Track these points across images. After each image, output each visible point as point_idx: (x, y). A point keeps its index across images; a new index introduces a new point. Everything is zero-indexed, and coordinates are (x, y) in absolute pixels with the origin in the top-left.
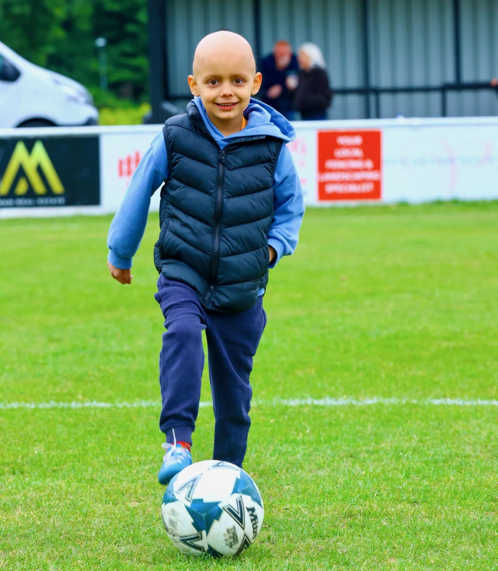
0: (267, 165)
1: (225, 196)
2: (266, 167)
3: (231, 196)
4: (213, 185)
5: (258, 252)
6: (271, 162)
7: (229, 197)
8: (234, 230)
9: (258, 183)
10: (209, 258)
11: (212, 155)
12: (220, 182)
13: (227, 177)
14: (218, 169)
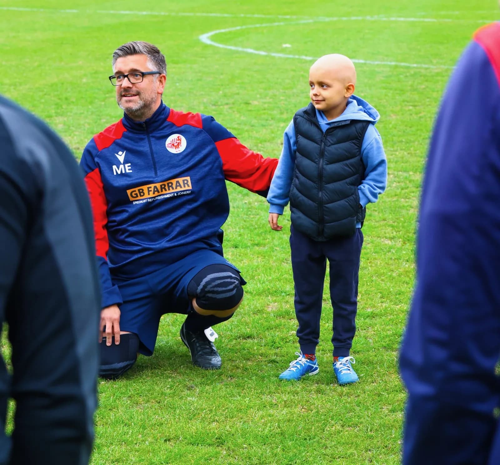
0: (354, 141)
1: (324, 163)
2: (354, 143)
3: (328, 163)
4: (317, 156)
5: (349, 199)
6: (358, 139)
7: (328, 164)
8: (331, 186)
9: (347, 154)
10: (317, 205)
11: (318, 136)
12: (322, 154)
13: (326, 151)
14: (321, 145)
